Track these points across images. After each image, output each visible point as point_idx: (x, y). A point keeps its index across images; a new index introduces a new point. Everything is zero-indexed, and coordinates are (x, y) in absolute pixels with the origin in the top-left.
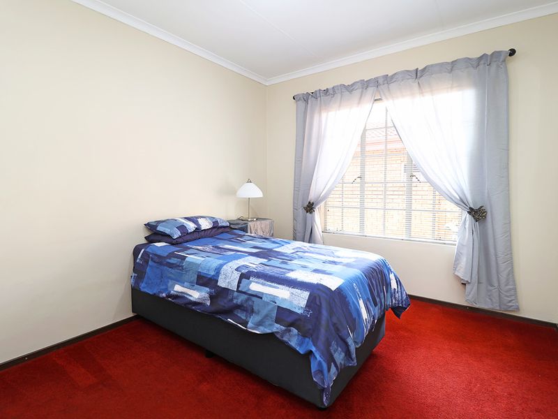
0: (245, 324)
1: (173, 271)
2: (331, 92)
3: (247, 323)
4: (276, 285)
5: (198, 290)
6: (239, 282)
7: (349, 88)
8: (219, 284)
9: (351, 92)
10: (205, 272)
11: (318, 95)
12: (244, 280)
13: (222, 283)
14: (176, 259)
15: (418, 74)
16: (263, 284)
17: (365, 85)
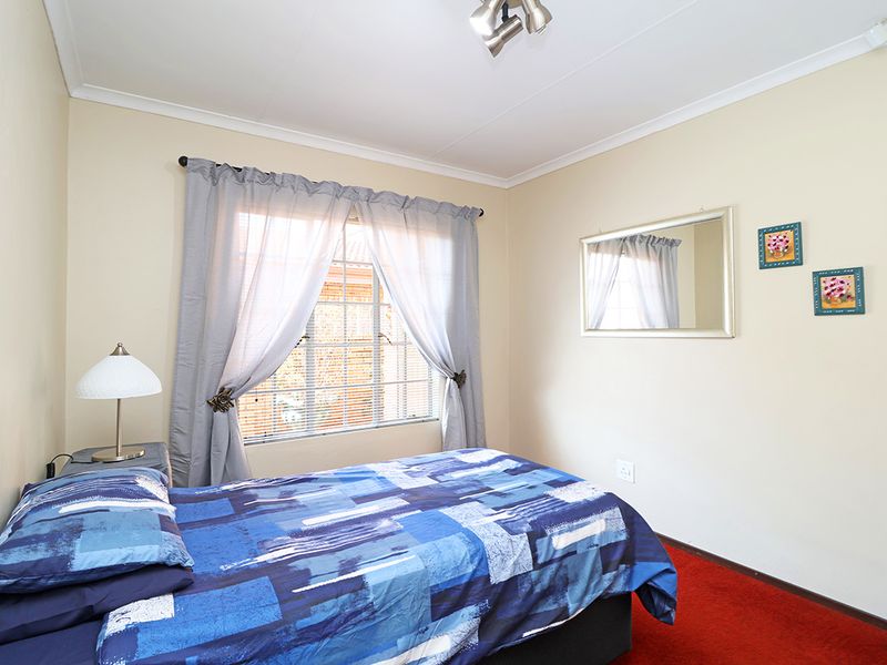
0: (564, 612)
1: (338, 640)
2: (278, 181)
3: (566, 608)
4: (585, 520)
5: (439, 632)
6: (534, 550)
7: (312, 188)
8: (493, 581)
9: (311, 193)
10: (449, 576)
11: (248, 177)
12: (538, 541)
13: (499, 575)
14: (329, 604)
15: (405, 203)
16: (570, 530)
17: (339, 191)
